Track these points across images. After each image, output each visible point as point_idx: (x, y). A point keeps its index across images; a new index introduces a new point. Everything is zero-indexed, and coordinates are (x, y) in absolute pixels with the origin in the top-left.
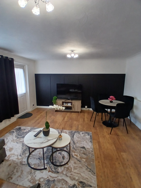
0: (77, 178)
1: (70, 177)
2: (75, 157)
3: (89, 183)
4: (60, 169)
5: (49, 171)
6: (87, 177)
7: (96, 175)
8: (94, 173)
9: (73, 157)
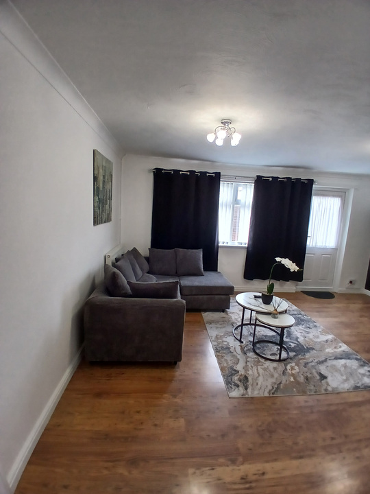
0: (250, 372)
1: (246, 366)
2: (288, 367)
3: (250, 386)
4: (251, 354)
5: (241, 346)
6: (259, 384)
7: (271, 395)
8: (273, 394)
9: (286, 365)
